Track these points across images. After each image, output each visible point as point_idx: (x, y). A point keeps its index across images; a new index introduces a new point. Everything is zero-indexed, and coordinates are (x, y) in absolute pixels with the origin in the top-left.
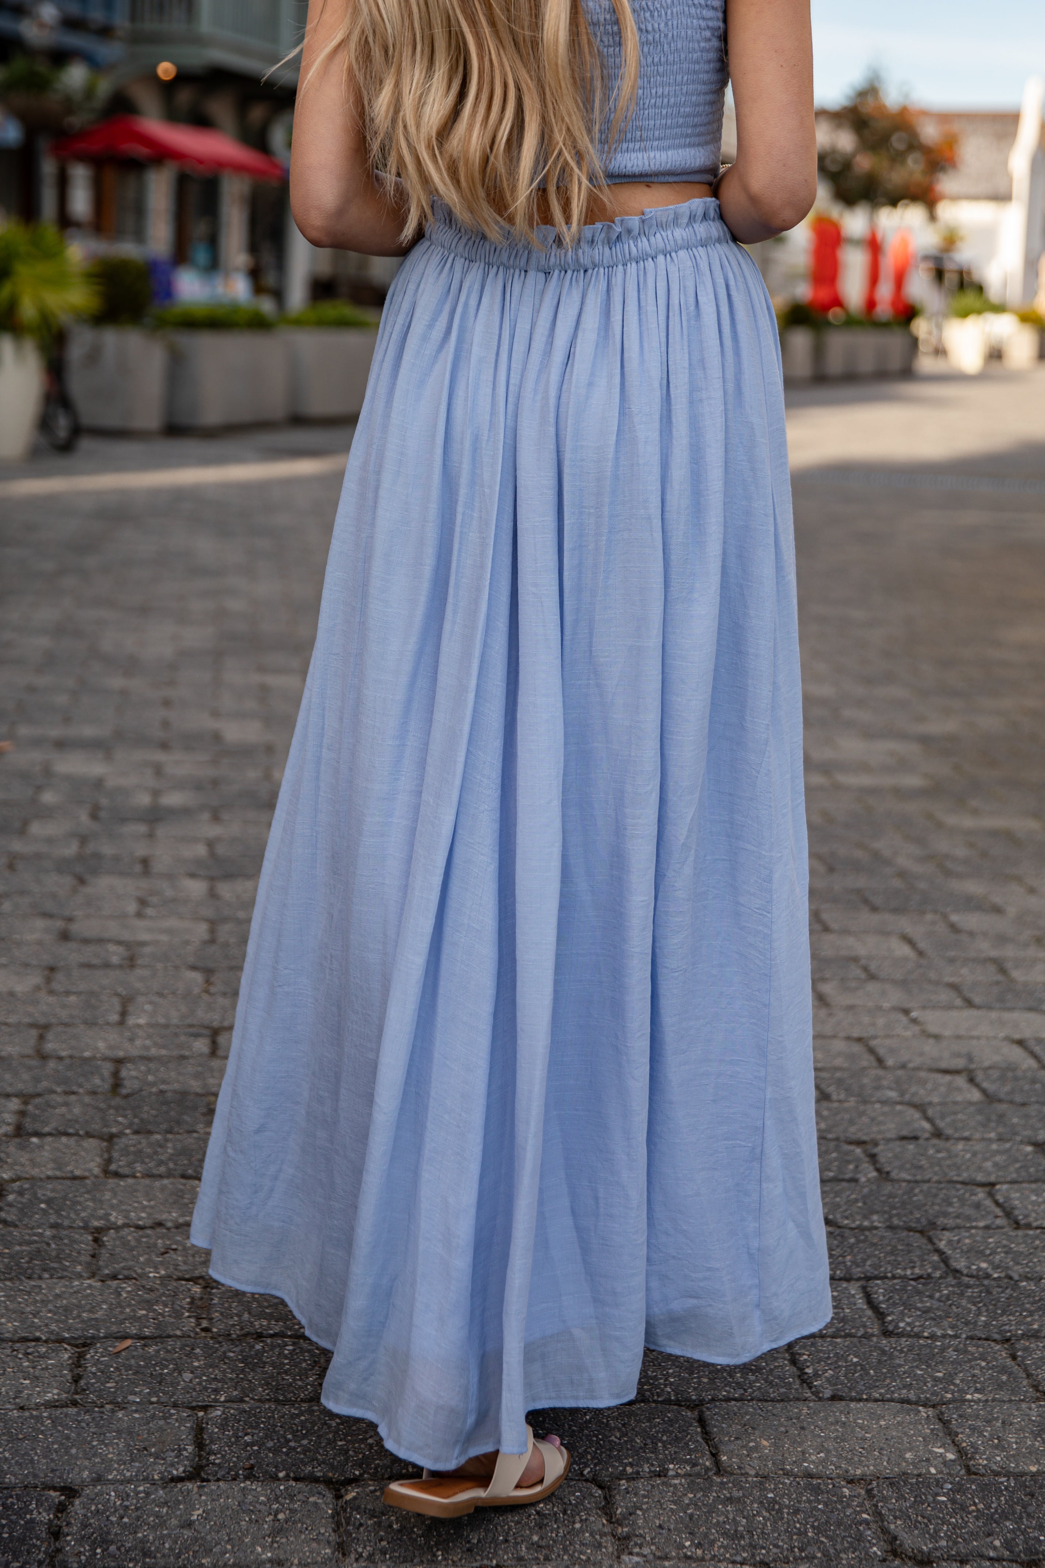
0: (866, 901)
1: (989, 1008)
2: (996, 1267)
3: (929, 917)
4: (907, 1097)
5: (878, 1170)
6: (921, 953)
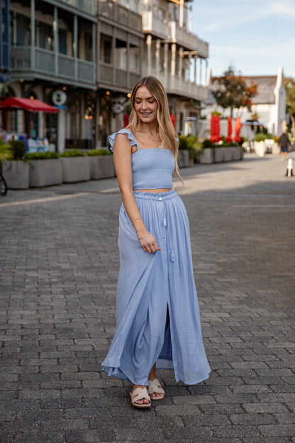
1: (216, 312)
3: (209, 298)
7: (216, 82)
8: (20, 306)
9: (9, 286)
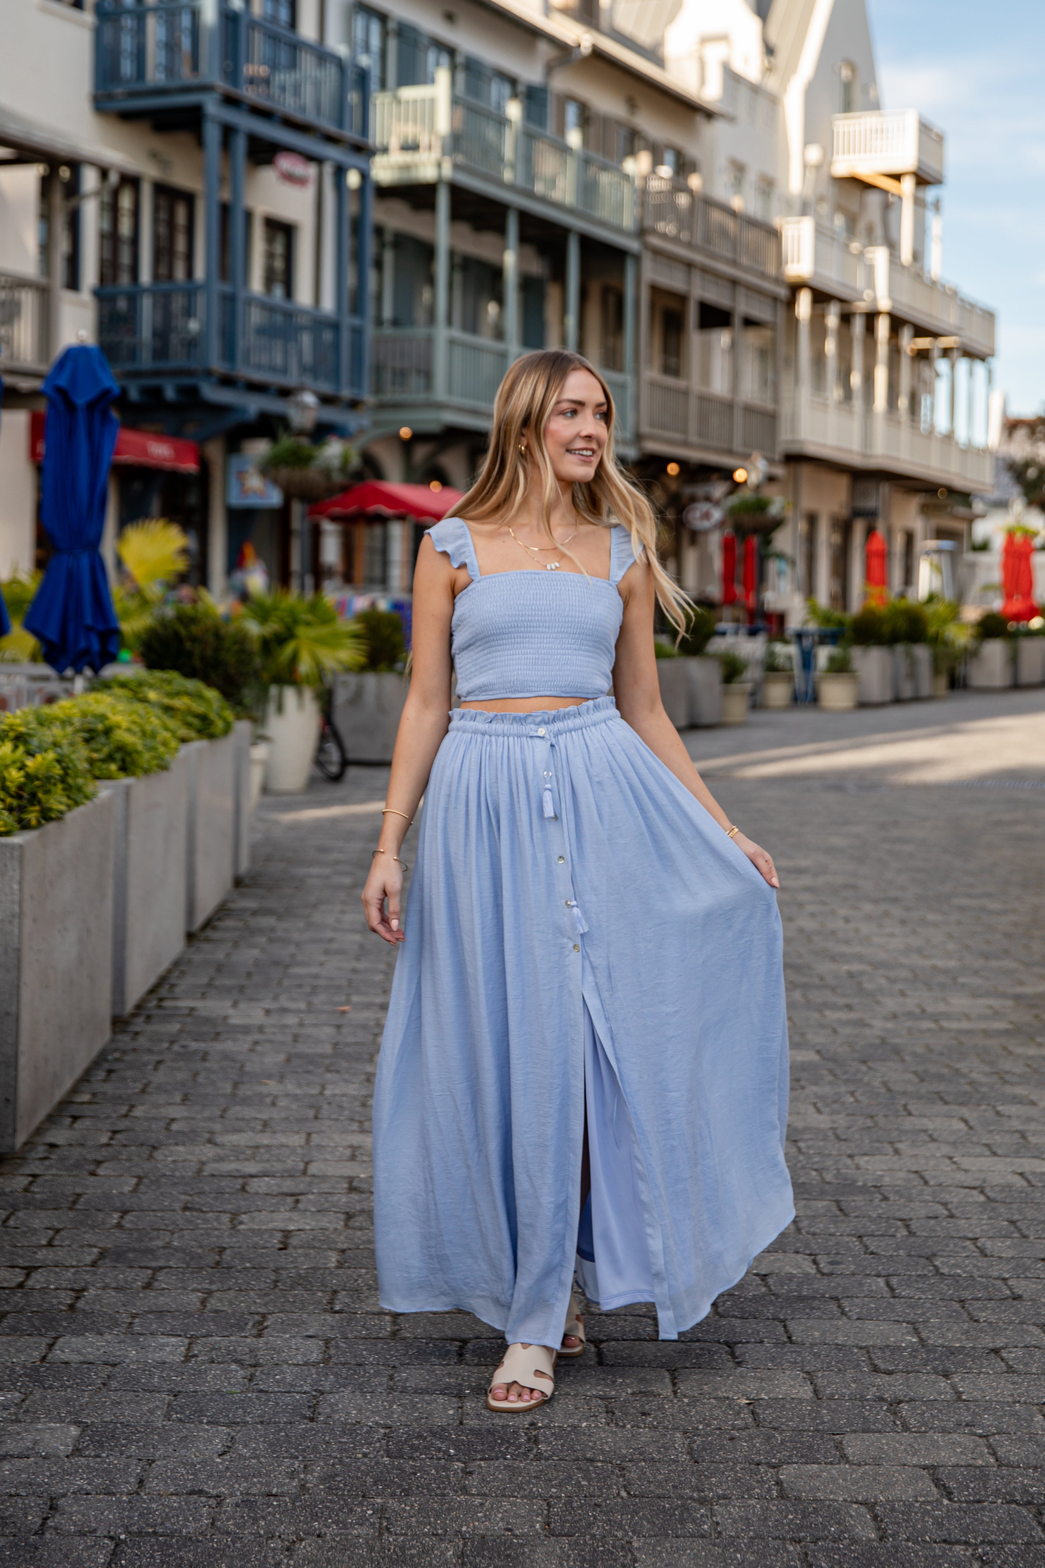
0: (942, 1099)
1: (1007, 1156)
2: (965, 1272)
3: (983, 1107)
4: (937, 1199)
5: (910, 1232)
6: (971, 1128)
7: (1021, 434)
8: (352, 1120)
9: (322, 1056)
